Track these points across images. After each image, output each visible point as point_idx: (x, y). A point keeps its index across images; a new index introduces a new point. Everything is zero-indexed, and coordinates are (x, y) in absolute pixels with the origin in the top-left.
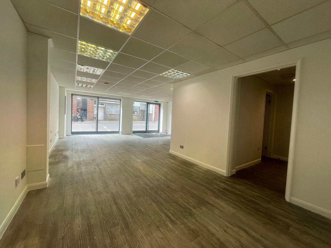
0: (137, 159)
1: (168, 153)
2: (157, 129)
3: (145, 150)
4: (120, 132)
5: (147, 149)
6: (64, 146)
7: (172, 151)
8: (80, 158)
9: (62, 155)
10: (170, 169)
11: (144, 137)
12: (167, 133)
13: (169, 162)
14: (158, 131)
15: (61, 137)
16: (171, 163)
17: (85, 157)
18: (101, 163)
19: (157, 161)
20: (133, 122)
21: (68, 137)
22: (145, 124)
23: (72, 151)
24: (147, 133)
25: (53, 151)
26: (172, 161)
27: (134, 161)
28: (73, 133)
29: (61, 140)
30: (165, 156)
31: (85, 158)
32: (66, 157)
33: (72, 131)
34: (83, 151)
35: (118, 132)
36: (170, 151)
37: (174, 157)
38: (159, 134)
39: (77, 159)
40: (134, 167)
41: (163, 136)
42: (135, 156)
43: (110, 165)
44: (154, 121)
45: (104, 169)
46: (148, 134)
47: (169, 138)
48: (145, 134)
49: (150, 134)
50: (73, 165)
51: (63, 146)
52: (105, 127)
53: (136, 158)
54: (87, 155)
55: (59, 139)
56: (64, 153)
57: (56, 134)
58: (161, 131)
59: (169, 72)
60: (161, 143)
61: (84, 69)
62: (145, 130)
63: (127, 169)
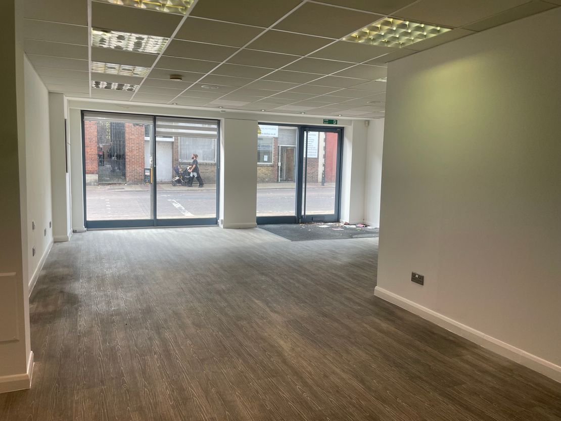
0: (272, 314)
1: (368, 295)
2: (332, 212)
3: (297, 285)
4: (219, 221)
5: (302, 278)
6: (68, 267)
7: (381, 290)
8: (109, 303)
9: (62, 292)
10: (376, 353)
11: (293, 239)
12: (367, 223)
13: (373, 330)
14: (337, 219)
15: (59, 237)
16: (379, 334)
17: (124, 300)
18: (166, 321)
19: (336, 325)
20: (259, 186)
21: (77, 235)
22: (293, 194)
23: (89, 279)
24: (302, 223)
25: (41, 280)
26: (384, 325)
27: (262, 318)
28: (90, 225)
29: (60, 245)
30: (360, 305)
31: (123, 305)
32: (73, 300)
33: (88, 219)
34: (118, 282)
35: (213, 222)
36: (377, 288)
37: (389, 311)
38: (338, 227)
39: (102, 307)
40: (262, 339)
41: (351, 234)
42: (267, 303)
43: (192, 330)
44: (324, 181)
45: (176, 342)
46: (303, 226)
47: (374, 241)
48: (294, 226)
49: (310, 227)
50: (92, 326)
51: (64, 266)
52: (177, 205)
53: (268, 310)
54: (129, 294)
55: (55, 242)
56: (67, 288)
57: (45, 231)
58: (346, 217)
59: (376, 29)
60: (345, 260)
61: (111, 39)
62: (292, 213)
63: (241, 344)
